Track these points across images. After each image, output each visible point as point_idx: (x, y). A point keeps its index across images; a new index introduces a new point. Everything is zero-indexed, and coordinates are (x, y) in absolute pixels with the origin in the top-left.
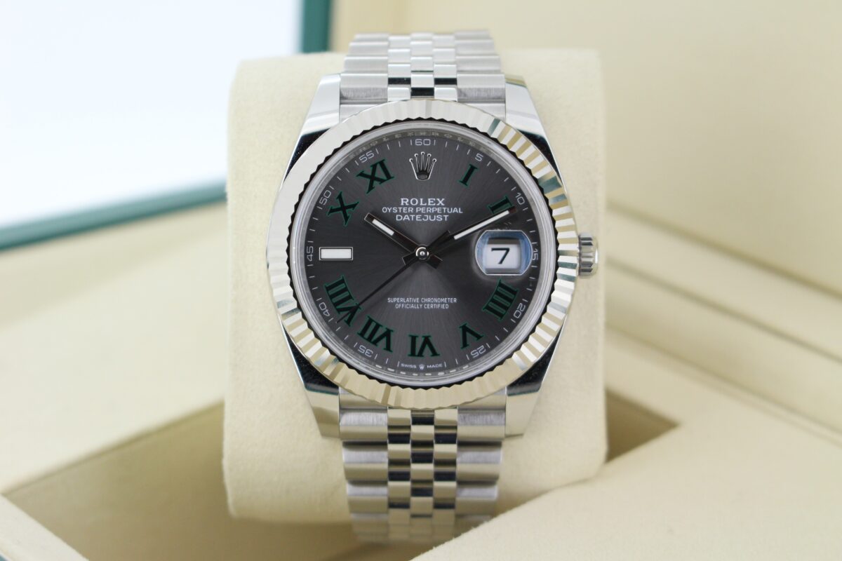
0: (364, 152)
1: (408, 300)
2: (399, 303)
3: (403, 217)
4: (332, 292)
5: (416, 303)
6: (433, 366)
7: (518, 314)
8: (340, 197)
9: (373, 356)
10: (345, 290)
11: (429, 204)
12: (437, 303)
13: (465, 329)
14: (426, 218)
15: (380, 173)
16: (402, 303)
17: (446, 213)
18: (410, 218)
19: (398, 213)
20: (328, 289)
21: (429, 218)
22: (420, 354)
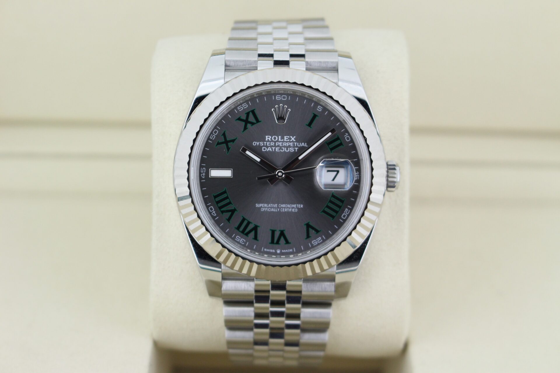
0: (241, 104)
1: (269, 206)
2: (263, 208)
3: (267, 149)
4: (218, 199)
5: (275, 208)
6: (286, 251)
7: (344, 216)
8: (224, 134)
9: (246, 243)
10: (227, 198)
11: (285, 140)
12: (290, 208)
13: (308, 226)
14: (282, 150)
15: (251, 119)
16: (265, 207)
17: (297, 147)
18: (272, 149)
19: (264, 146)
20: (215, 197)
21: (285, 149)
22: (278, 243)
